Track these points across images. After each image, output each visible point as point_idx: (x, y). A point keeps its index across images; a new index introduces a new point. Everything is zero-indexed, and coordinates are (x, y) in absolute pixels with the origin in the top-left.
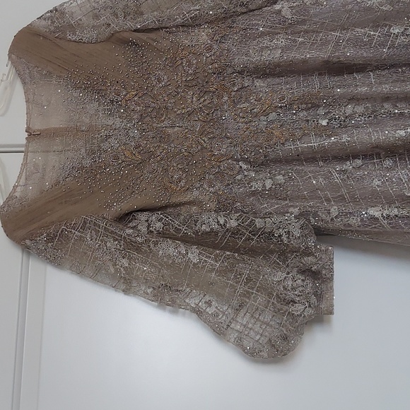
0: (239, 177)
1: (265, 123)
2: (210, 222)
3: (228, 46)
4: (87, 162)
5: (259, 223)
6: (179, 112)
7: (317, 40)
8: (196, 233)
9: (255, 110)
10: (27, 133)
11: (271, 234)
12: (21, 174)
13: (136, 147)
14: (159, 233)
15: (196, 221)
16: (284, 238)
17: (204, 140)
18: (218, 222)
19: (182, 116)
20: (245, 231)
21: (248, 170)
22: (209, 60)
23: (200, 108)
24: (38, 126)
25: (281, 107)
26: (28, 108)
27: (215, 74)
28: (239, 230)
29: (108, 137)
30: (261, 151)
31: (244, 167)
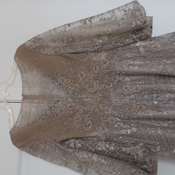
0: (116, 126)
1: (129, 99)
2: (102, 146)
3: (114, 62)
4: (48, 112)
5: (124, 149)
6: (90, 91)
7: (155, 63)
8: (96, 150)
9: (125, 93)
10: (22, 97)
11: (129, 154)
12: (19, 116)
13: (70, 107)
14: (79, 149)
15: (96, 145)
16: (135, 156)
17: (101, 106)
18: (106, 147)
19: (91, 93)
20: (117, 152)
21: (120, 122)
22: (105, 68)
23: (100, 90)
24: (27, 93)
25: (136, 93)
26: (23, 85)
27: (107, 74)
28: (115, 151)
29: (58, 101)
30: (126, 114)
31: (118, 120)
